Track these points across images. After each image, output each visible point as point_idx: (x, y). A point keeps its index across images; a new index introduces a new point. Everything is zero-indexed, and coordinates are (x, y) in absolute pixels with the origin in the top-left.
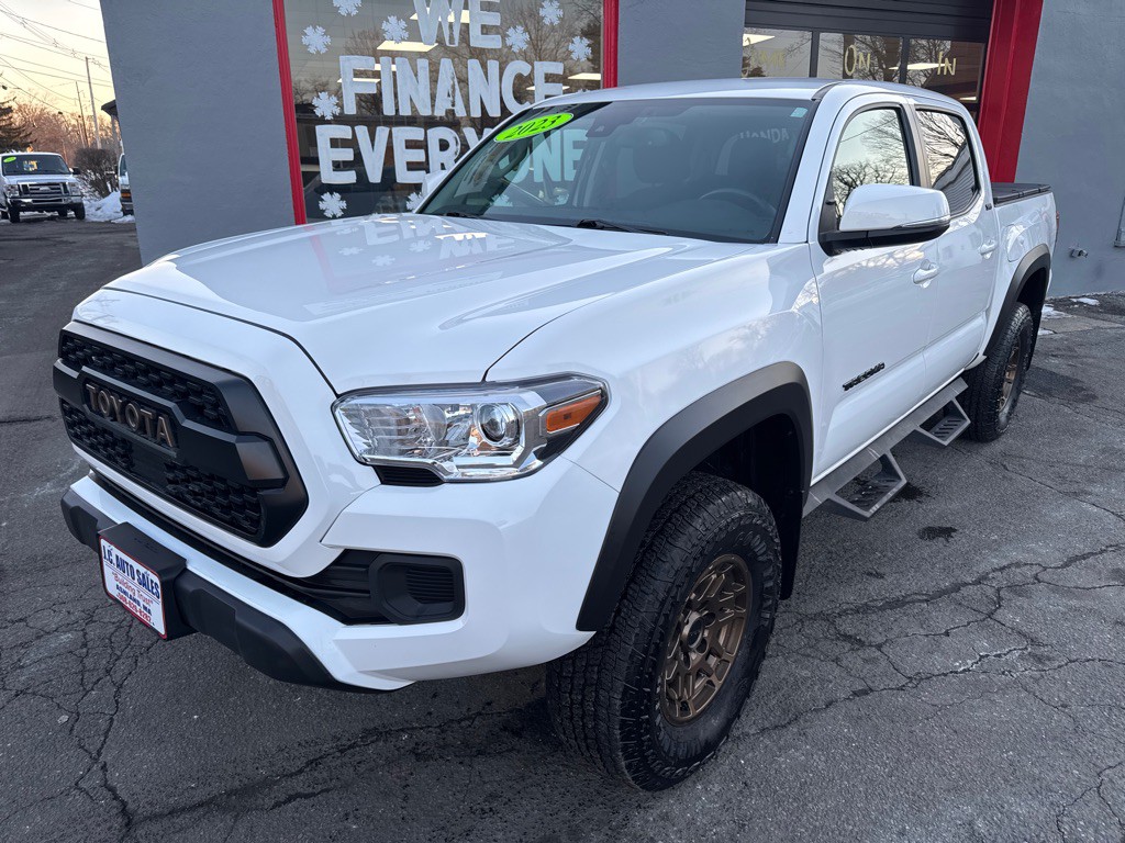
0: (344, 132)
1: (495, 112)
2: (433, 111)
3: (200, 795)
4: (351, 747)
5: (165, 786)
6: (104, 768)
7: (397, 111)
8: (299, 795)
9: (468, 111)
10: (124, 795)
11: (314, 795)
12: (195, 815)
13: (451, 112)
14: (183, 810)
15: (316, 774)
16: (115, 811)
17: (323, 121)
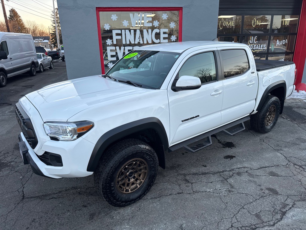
0: (113, 48)
1: (150, 42)
2: (135, 42)
3: (37, 195)
4: (68, 190)
5: (32, 193)
6: (24, 188)
7: (126, 43)
8: (54, 198)
9: (143, 42)
10: (25, 193)
11: (57, 198)
12: (35, 199)
13: (139, 43)
14: (33, 197)
15: (59, 194)
16: (22, 196)
17: (109, 46)
